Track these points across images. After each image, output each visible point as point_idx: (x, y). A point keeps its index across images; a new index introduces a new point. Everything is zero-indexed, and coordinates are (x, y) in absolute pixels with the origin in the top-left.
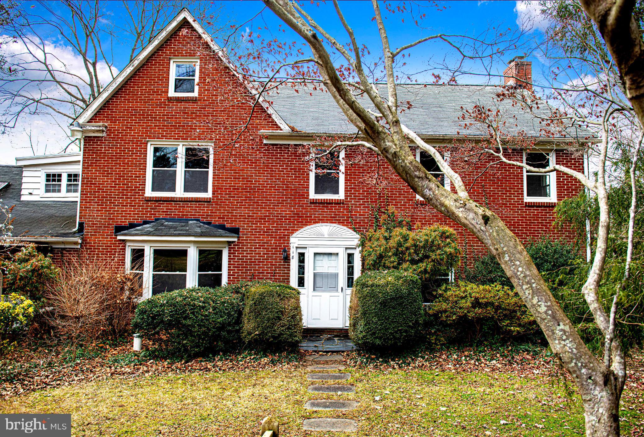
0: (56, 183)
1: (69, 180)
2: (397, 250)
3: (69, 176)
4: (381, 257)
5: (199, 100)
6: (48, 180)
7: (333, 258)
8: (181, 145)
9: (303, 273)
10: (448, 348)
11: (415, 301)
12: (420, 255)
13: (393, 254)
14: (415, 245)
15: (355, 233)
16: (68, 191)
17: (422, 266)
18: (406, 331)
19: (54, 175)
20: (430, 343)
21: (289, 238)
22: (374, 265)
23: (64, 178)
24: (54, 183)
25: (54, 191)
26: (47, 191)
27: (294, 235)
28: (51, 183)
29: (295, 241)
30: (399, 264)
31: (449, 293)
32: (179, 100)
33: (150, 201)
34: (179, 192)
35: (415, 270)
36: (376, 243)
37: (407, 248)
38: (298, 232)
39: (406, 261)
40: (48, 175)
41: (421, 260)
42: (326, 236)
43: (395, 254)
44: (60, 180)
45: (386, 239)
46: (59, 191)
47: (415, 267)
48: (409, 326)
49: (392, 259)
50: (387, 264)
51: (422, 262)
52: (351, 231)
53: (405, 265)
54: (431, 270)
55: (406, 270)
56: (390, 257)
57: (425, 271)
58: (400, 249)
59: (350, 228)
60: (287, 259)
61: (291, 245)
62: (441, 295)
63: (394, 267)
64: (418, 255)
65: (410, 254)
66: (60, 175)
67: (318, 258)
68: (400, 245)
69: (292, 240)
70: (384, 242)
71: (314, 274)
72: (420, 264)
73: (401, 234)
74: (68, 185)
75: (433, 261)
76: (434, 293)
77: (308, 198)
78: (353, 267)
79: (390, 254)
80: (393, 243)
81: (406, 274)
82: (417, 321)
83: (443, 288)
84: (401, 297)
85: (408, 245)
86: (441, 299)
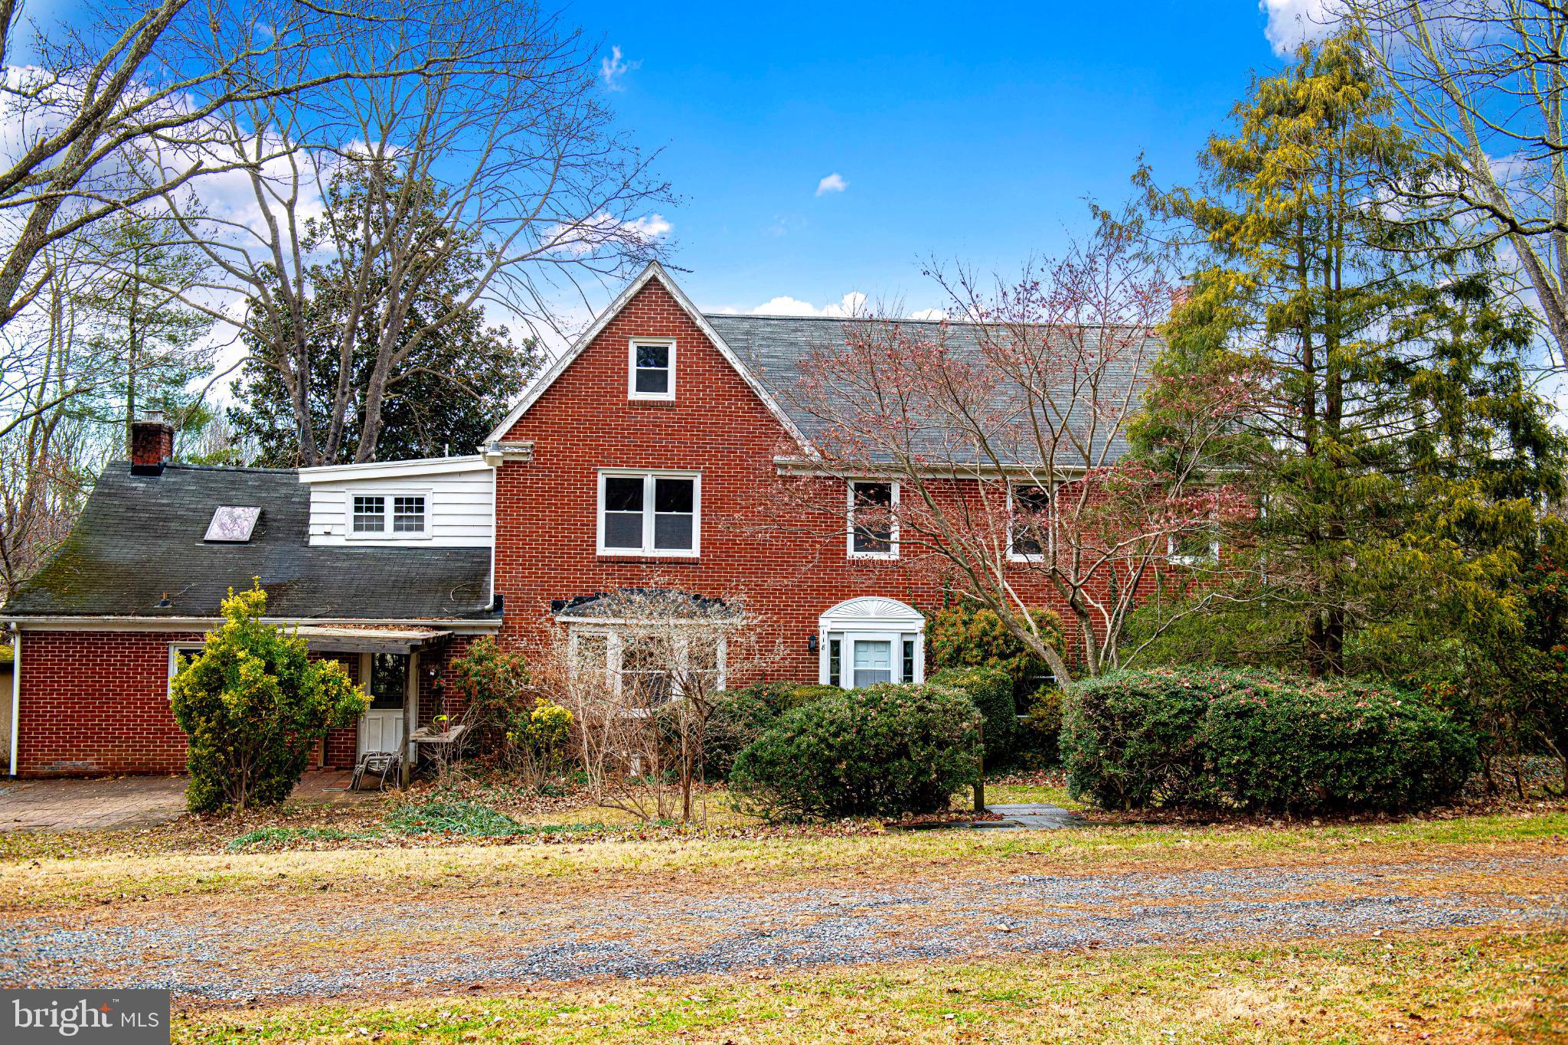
0: (374, 514)
1: (397, 510)
2: (981, 639)
3: (398, 501)
4: (959, 650)
5: (677, 406)
6: (357, 509)
7: (882, 648)
8: (650, 476)
9: (838, 671)
10: (1047, 767)
11: (1006, 705)
12: (1012, 647)
13: (976, 646)
14: (1005, 635)
15: (915, 611)
16: (397, 528)
17: (1014, 662)
18: (994, 741)
19: (369, 500)
20: (1024, 762)
21: (817, 618)
22: (949, 660)
23: (389, 505)
24: (369, 514)
25: (369, 528)
26: (357, 528)
27: (825, 614)
28: (364, 514)
29: (826, 623)
30: (984, 658)
31: (1048, 696)
32: (646, 405)
33: (606, 562)
34: (648, 548)
35: (1005, 667)
36: (951, 631)
37: (995, 638)
38: (830, 610)
39: (991, 655)
40: (358, 500)
41: (1013, 654)
42: (873, 616)
43: (978, 646)
44: (381, 510)
45: (965, 623)
46: (381, 528)
47: (1004, 663)
48: (999, 735)
49: (975, 653)
50: (968, 658)
51: (1015, 656)
52: (909, 608)
53: (992, 661)
54: (1026, 668)
55: (993, 667)
56: (972, 650)
57: (1018, 669)
58: (985, 639)
59: (908, 604)
60: (814, 650)
61: (821, 630)
62: (1038, 699)
63: (976, 663)
64: (1008, 647)
65: (998, 645)
66: (381, 500)
67: (861, 648)
68: (985, 633)
69: (822, 622)
70: (963, 629)
71: (856, 672)
72: (1011, 660)
73: (987, 619)
74: (397, 518)
75: (1028, 655)
76: (1030, 697)
77: (845, 558)
78: (911, 661)
79: (972, 646)
80: (975, 630)
81: (993, 672)
82: (1008, 730)
83: (1041, 690)
84: (988, 700)
85: (996, 633)
86: (1038, 704)
